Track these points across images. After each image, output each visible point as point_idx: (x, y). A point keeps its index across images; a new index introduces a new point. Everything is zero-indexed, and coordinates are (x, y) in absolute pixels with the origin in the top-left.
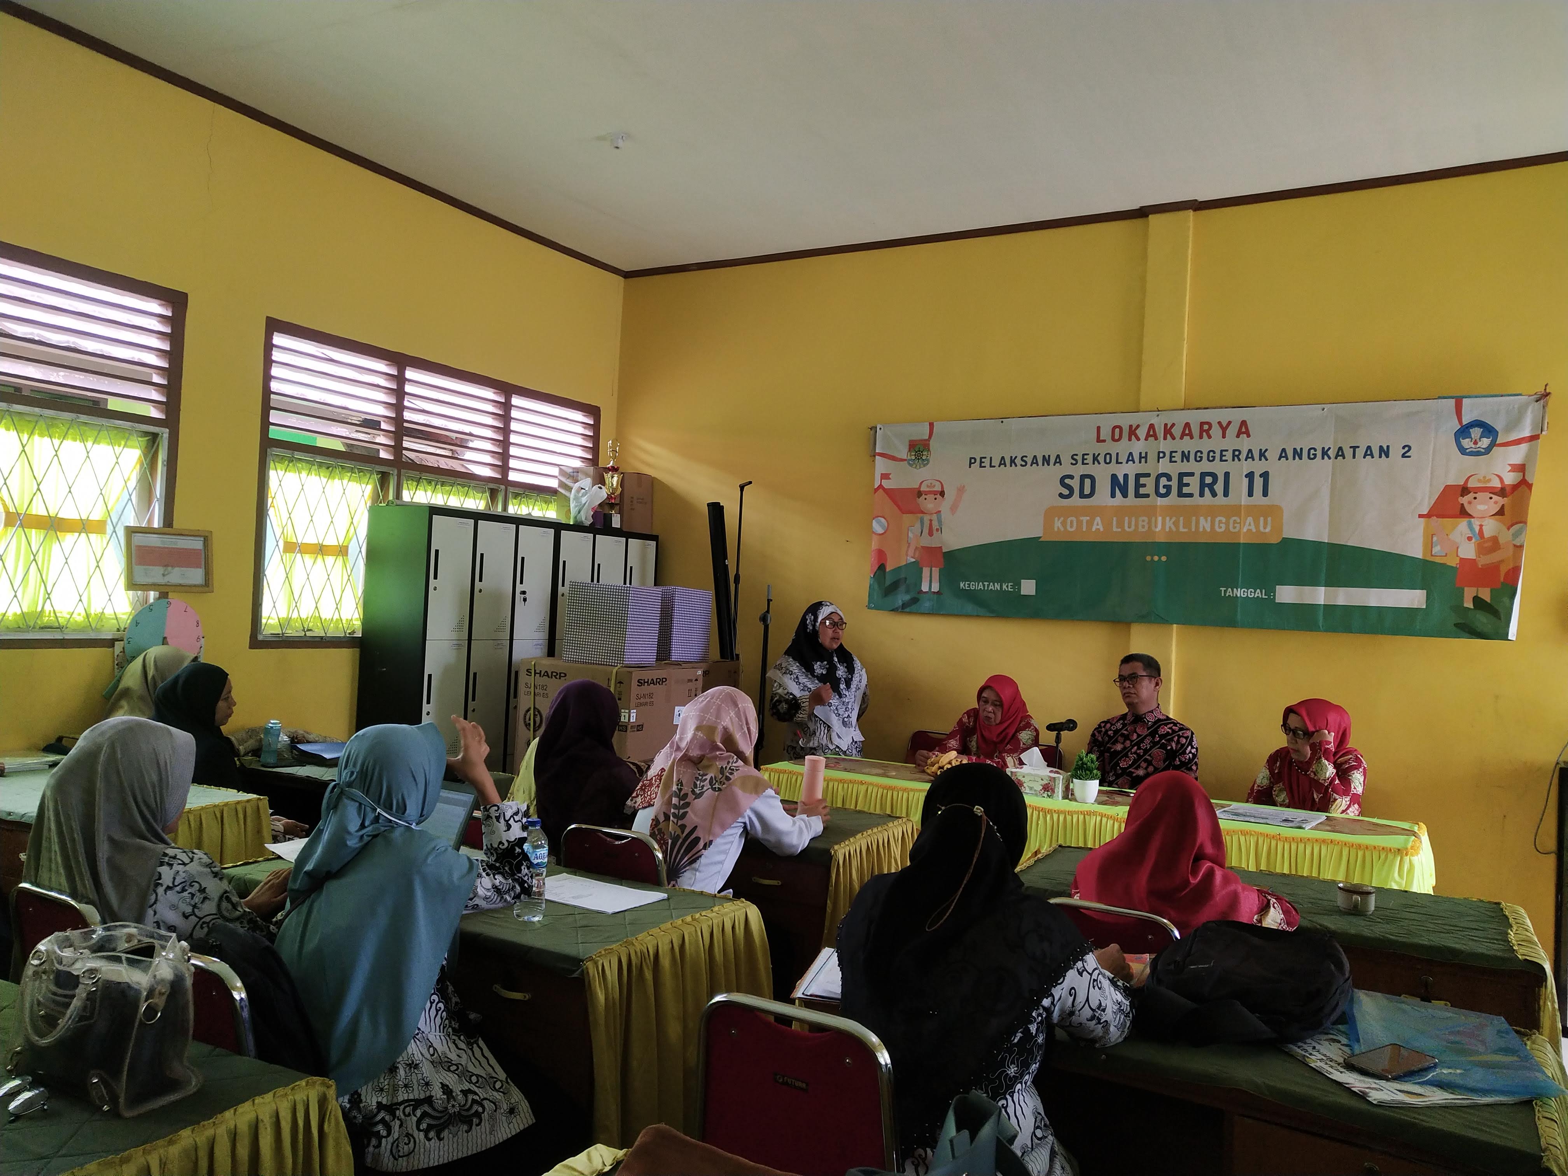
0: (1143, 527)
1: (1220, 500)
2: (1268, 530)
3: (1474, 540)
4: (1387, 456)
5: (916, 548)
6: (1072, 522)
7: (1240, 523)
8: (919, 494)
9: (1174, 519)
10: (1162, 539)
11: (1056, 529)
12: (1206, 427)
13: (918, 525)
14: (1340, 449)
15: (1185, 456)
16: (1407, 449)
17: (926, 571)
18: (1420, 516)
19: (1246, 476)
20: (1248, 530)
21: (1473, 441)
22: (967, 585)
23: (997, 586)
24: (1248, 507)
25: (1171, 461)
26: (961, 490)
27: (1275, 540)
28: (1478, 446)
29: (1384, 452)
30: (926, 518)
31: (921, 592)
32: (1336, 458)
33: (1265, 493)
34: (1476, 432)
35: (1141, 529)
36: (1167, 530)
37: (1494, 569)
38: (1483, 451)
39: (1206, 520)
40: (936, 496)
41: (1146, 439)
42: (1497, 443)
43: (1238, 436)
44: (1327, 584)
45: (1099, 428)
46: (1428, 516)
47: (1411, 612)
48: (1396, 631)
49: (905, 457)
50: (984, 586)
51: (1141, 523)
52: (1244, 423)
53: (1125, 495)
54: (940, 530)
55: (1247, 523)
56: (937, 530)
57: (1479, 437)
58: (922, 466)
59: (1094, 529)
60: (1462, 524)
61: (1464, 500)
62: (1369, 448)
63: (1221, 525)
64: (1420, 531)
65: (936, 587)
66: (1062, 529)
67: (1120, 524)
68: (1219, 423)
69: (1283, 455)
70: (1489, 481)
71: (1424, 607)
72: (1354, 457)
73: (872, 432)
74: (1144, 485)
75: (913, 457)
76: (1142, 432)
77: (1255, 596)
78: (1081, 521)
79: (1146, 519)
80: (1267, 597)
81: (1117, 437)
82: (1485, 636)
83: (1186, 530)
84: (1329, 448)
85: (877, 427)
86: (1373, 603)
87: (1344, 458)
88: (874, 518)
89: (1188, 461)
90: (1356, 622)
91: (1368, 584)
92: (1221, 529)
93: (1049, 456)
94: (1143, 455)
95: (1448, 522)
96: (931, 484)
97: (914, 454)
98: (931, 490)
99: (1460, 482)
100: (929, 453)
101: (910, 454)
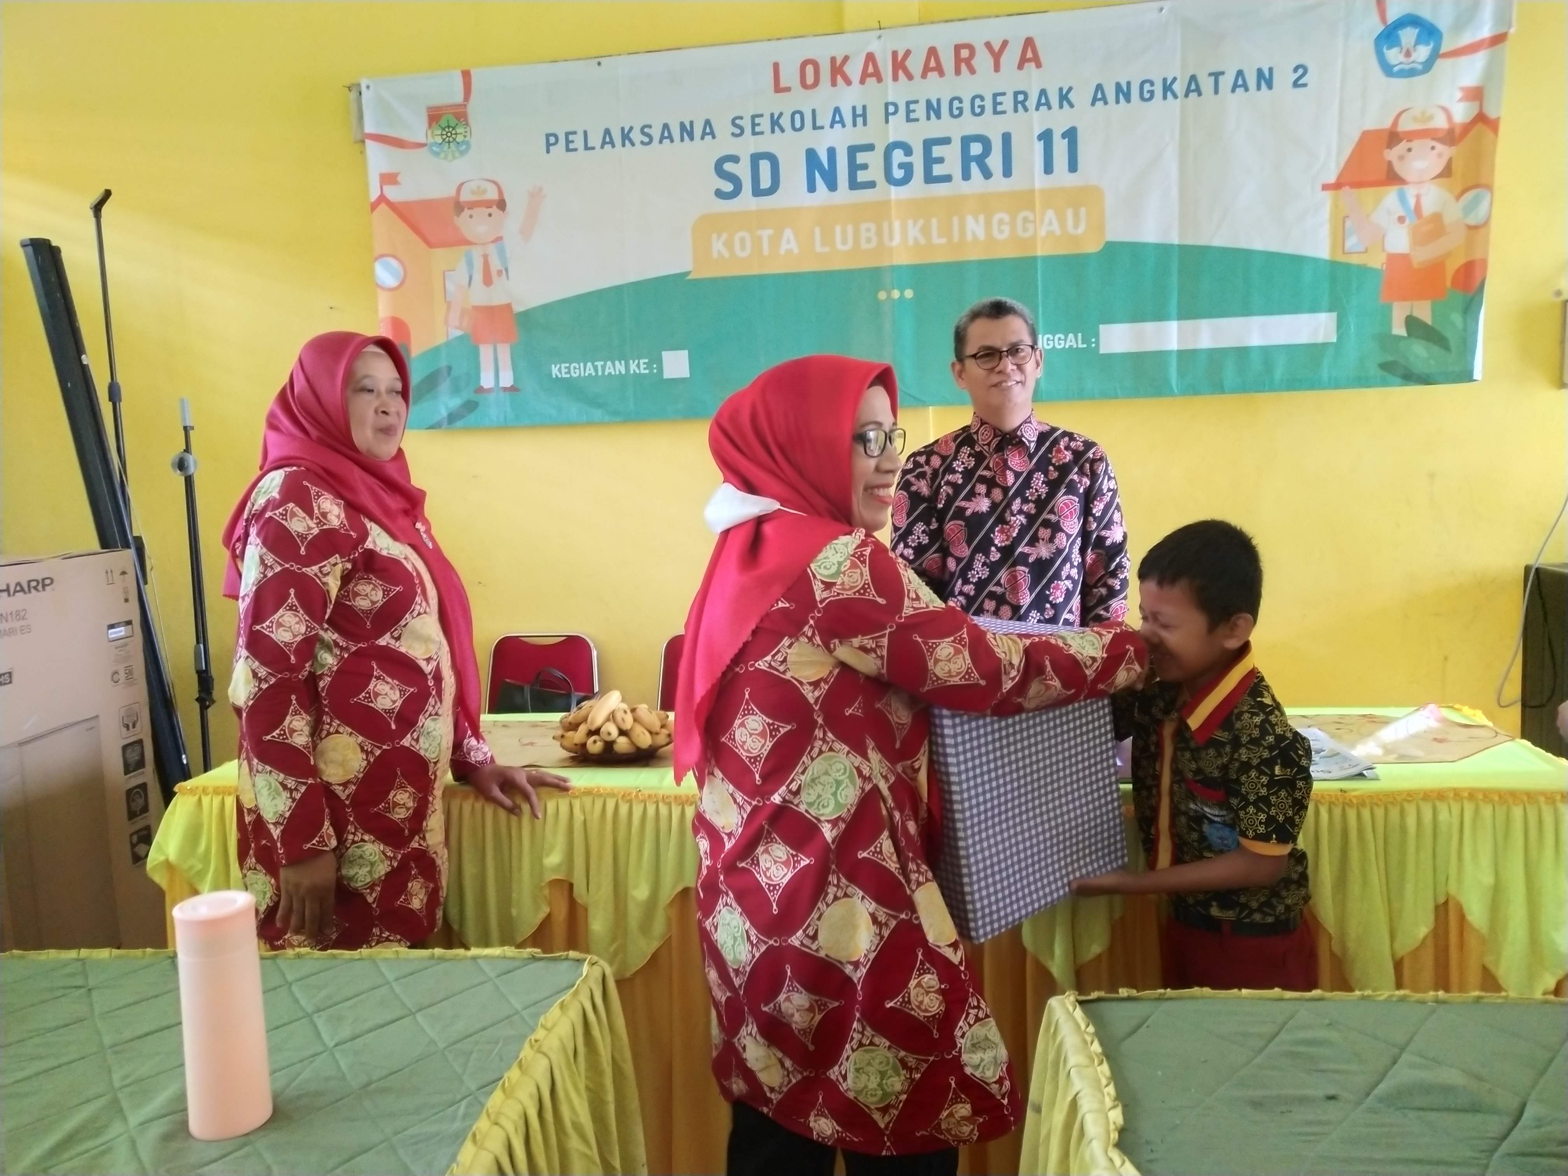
0: (869, 240)
1: (998, 182)
2: (1081, 230)
3: (1407, 222)
4: (1270, 86)
5: (464, 311)
6: (743, 240)
7: (1034, 222)
8: (459, 207)
9: (921, 222)
10: (902, 259)
11: (715, 255)
12: (965, 53)
13: (462, 267)
14: (1193, 78)
15: (933, 109)
16: (1300, 71)
17: (486, 353)
18: (1326, 187)
19: (1040, 138)
20: (1048, 233)
21: (1404, 50)
22: (564, 371)
23: (620, 367)
24: (1045, 192)
25: (909, 120)
26: (536, 196)
27: (1092, 247)
28: (1412, 59)
29: (1265, 79)
30: (477, 254)
31: (480, 390)
32: (1186, 95)
33: (1073, 166)
34: (1408, 35)
35: (864, 246)
36: (911, 242)
37: (1436, 268)
38: (1420, 67)
39: (977, 221)
40: (489, 210)
41: (862, 81)
42: (1441, 52)
43: (1020, 67)
44: (1183, 316)
45: (776, 66)
46: (1337, 186)
47: (1315, 351)
48: (1293, 384)
49: (424, 141)
50: (596, 368)
51: (863, 235)
52: (1029, 43)
53: (832, 186)
54: (504, 272)
55: (1046, 220)
56: (500, 273)
57: (1413, 43)
58: (457, 155)
59: (782, 252)
60: (1390, 196)
61: (1392, 155)
62: (1240, 73)
63: (1004, 227)
64: (1326, 213)
65: (507, 379)
66: (726, 254)
67: (829, 239)
68: (988, 45)
69: (1099, 96)
70: (1431, 118)
71: (1335, 340)
72: (1216, 91)
73: (353, 95)
74: (865, 167)
75: (439, 140)
76: (854, 70)
77: (1067, 347)
78: (760, 238)
79: (873, 227)
80: (1085, 346)
81: (810, 80)
82: (1425, 380)
83: (943, 241)
84: (1175, 79)
85: (359, 85)
86: (1255, 341)
87: (1200, 94)
88: (376, 259)
89: (938, 117)
90: (1229, 374)
91: (1246, 310)
92: (1002, 234)
93: (691, 123)
94: (859, 111)
95: (1368, 193)
96: (479, 187)
97: (439, 132)
98: (480, 199)
99: (1387, 124)
100: (468, 129)
101: (433, 133)
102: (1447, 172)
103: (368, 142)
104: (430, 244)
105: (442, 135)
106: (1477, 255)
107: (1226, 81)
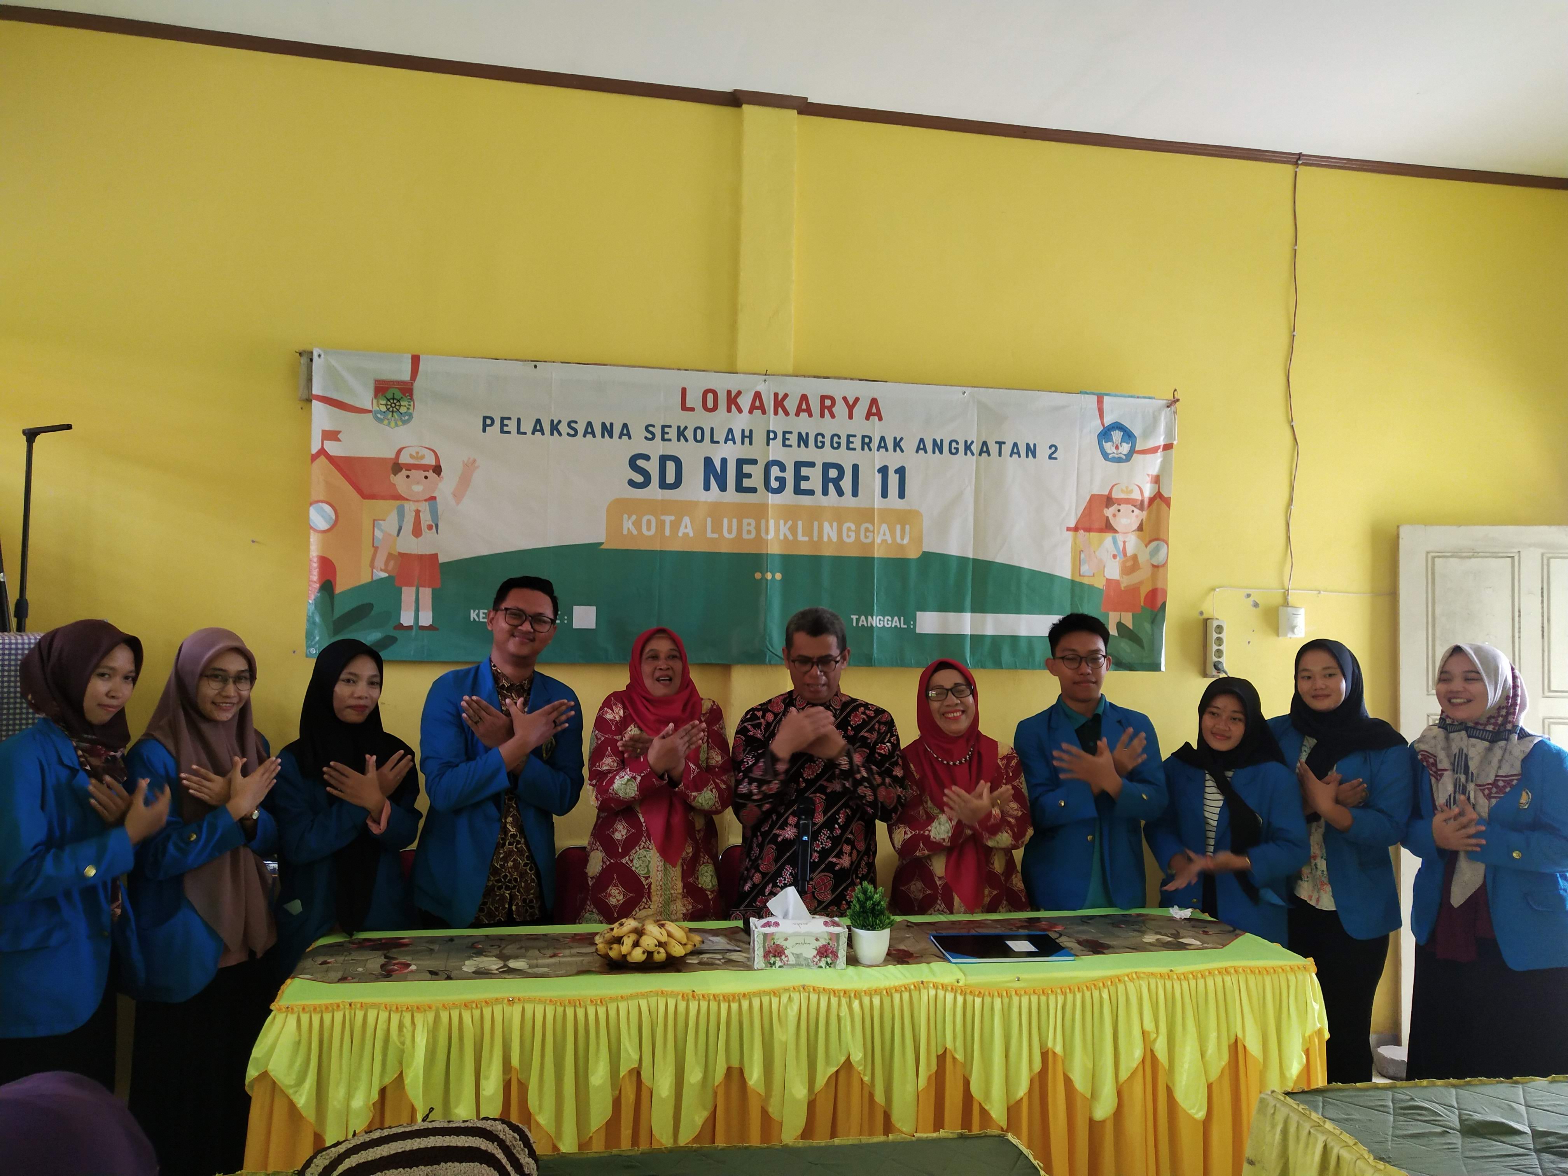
0: (749, 532)
1: (848, 499)
2: (905, 542)
3: (1118, 558)
4: (1034, 457)
5: (390, 556)
6: (649, 522)
7: (873, 532)
8: (397, 467)
9: (790, 523)
10: (774, 549)
11: (625, 532)
12: (828, 402)
13: (393, 517)
14: (985, 443)
15: (803, 440)
16: (1053, 449)
17: (408, 594)
18: (1068, 529)
19: (879, 471)
20: (883, 541)
21: (1115, 445)
24: (882, 511)
25: (784, 445)
26: (469, 467)
27: (913, 554)
28: (1119, 451)
29: (1031, 451)
30: (409, 508)
32: (980, 455)
33: (902, 495)
34: (1117, 435)
35: (745, 536)
36: (782, 537)
37: (1134, 590)
38: (1124, 457)
39: (832, 527)
40: (426, 474)
41: (751, 412)
42: (1136, 449)
43: (867, 418)
44: (974, 610)
45: (684, 391)
46: (1076, 529)
49: (370, 408)
51: (745, 528)
52: (874, 401)
53: (723, 488)
54: (435, 526)
55: (882, 532)
56: (430, 527)
57: (1119, 441)
58: (399, 423)
59: (680, 534)
60: (1108, 540)
61: (1109, 512)
62: (1015, 445)
63: (850, 533)
64: (1068, 547)
65: (426, 619)
66: (635, 532)
67: (718, 527)
68: (845, 399)
69: (921, 446)
70: (1131, 492)
72: (1000, 455)
73: (304, 360)
74: (749, 476)
75: (384, 409)
76: (745, 402)
77: (893, 626)
78: (663, 523)
79: (753, 522)
80: (906, 626)
81: (710, 404)
82: (1130, 667)
83: (806, 539)
84: (972, 442)
85: (312, 353)
86: (1023, 632)
87: (989, 455)
88: (311, 504)
89: (807, 446)
90: (1006, 655)
91: (1017, 610)
92: (850, 538)
93: (612, 424)
94: (747, 433)
95: (1094, 535)
96: (417, 453)
97: (384, 402)
98: (416, 463)
99: (1107, 493)
100: (412, 403)
101: (378, 402)
102: (1140, 528)
103: (314, 402)
104: (365, 496)
105: (386, 405)
106: (1160, 585)
107: (1007, 449)
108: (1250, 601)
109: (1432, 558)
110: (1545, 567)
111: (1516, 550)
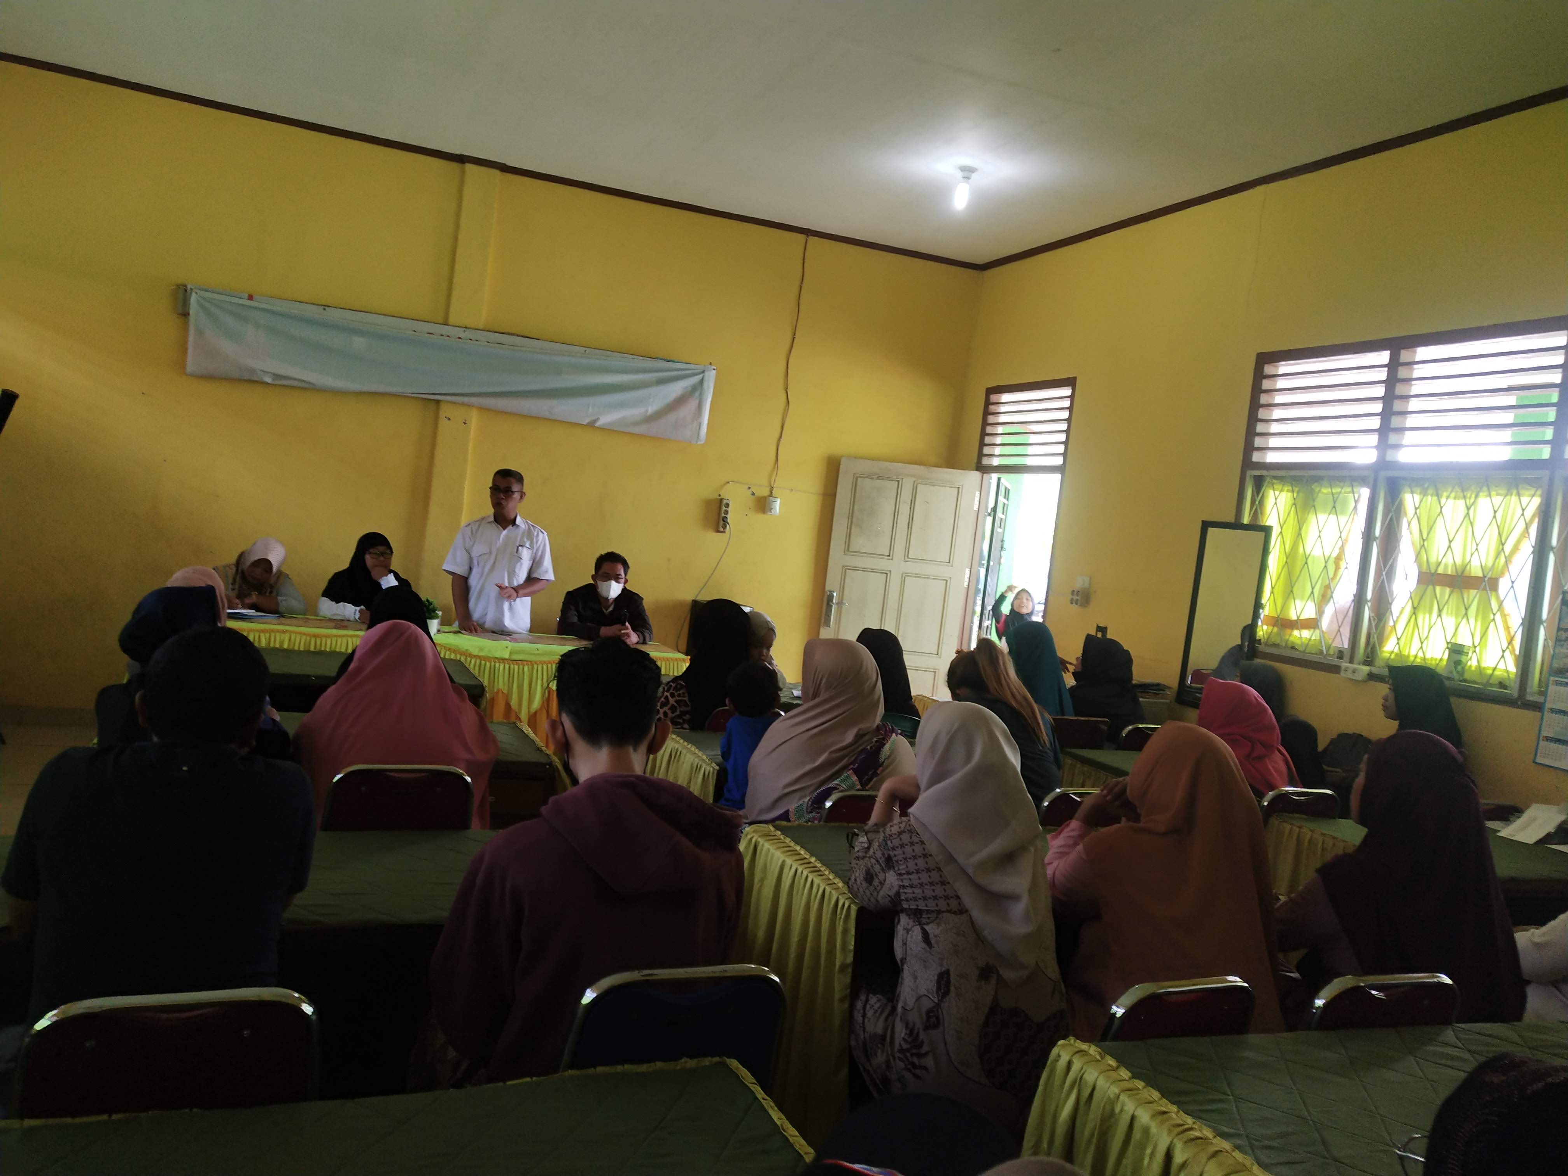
73: (181, 290)
108: (749, 492)
109: (856, 478)
110: (915, 488)
111: (901, 477)
